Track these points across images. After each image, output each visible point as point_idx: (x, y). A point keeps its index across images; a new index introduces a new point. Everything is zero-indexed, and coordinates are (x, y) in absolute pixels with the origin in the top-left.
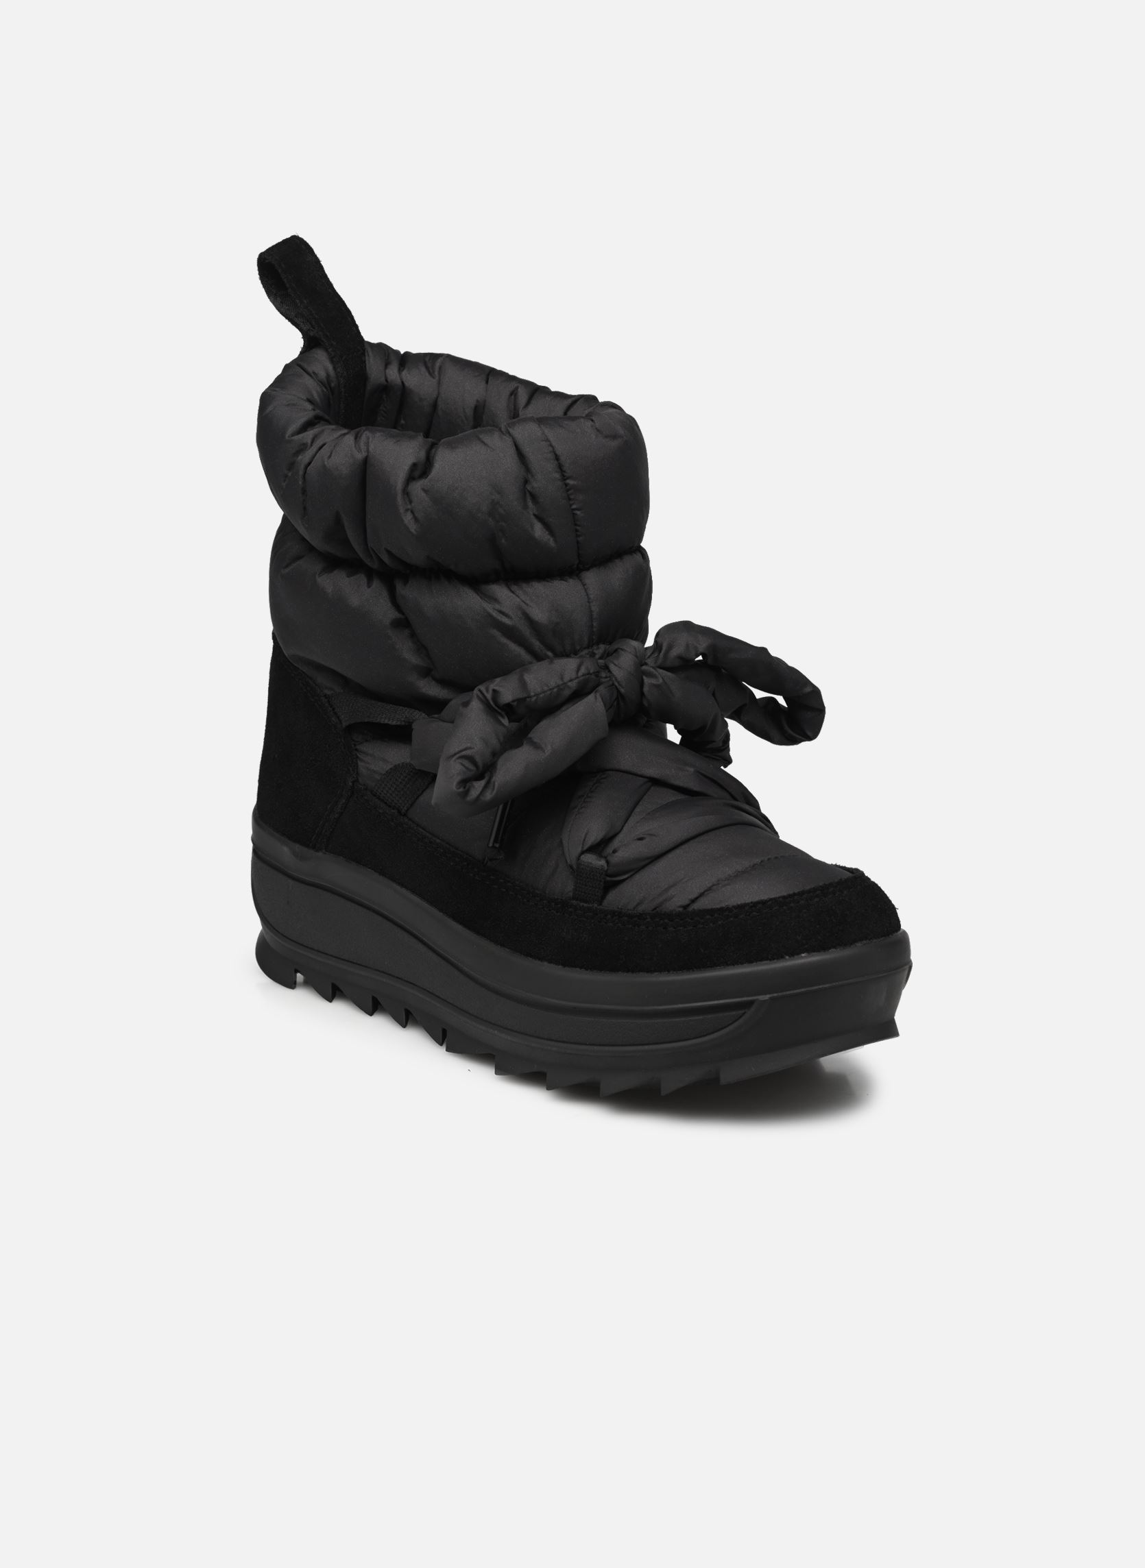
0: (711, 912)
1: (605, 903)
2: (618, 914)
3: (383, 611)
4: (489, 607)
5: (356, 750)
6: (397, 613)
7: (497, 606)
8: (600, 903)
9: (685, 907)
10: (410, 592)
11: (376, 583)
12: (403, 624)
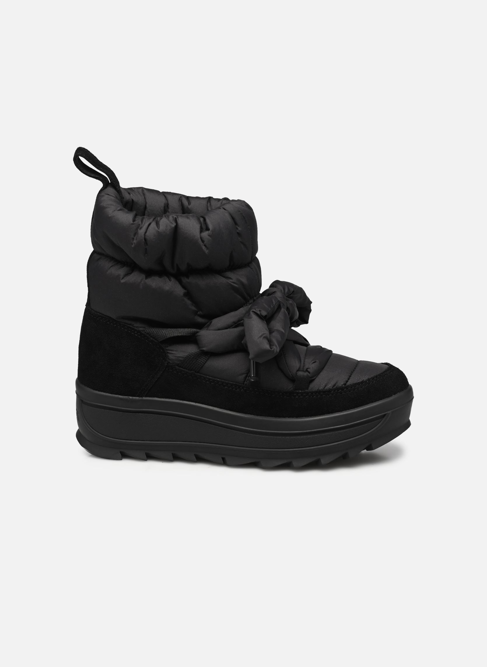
0: (355, 385)
1: (310, 388)
2: (318, 392)
3: (179, 290)
4: (229, 281)
5: (166, 350)
6: (184, 290)
7: (231, 280)
8: (308, 389)
9: (345, 384)
10: (193, 281)
11: (172, 279)
12: (188, 294)
